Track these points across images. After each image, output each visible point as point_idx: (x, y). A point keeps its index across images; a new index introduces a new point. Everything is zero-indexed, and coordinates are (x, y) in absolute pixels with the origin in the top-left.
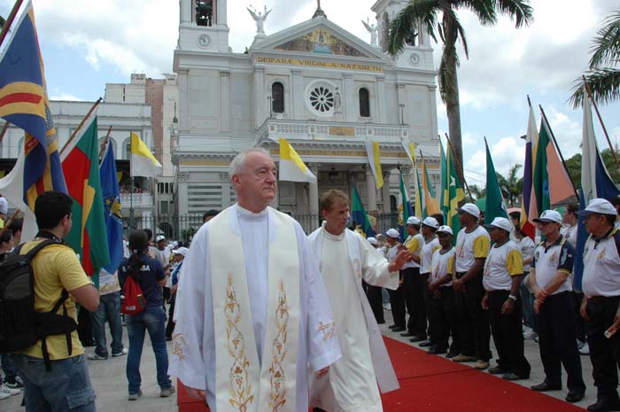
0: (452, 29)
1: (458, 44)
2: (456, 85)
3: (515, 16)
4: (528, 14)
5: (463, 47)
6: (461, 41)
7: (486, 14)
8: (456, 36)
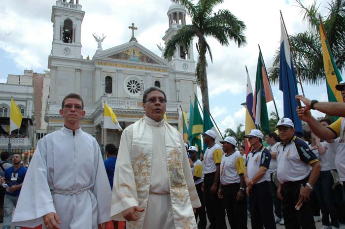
0: (203, 47)
1: (207, 55)
2: (206, 77)
3: (237, 42)
4: (244, 41)
5: (209, 56)
6: (209, 53)
7: (223, 40)
8: (206, 51)
